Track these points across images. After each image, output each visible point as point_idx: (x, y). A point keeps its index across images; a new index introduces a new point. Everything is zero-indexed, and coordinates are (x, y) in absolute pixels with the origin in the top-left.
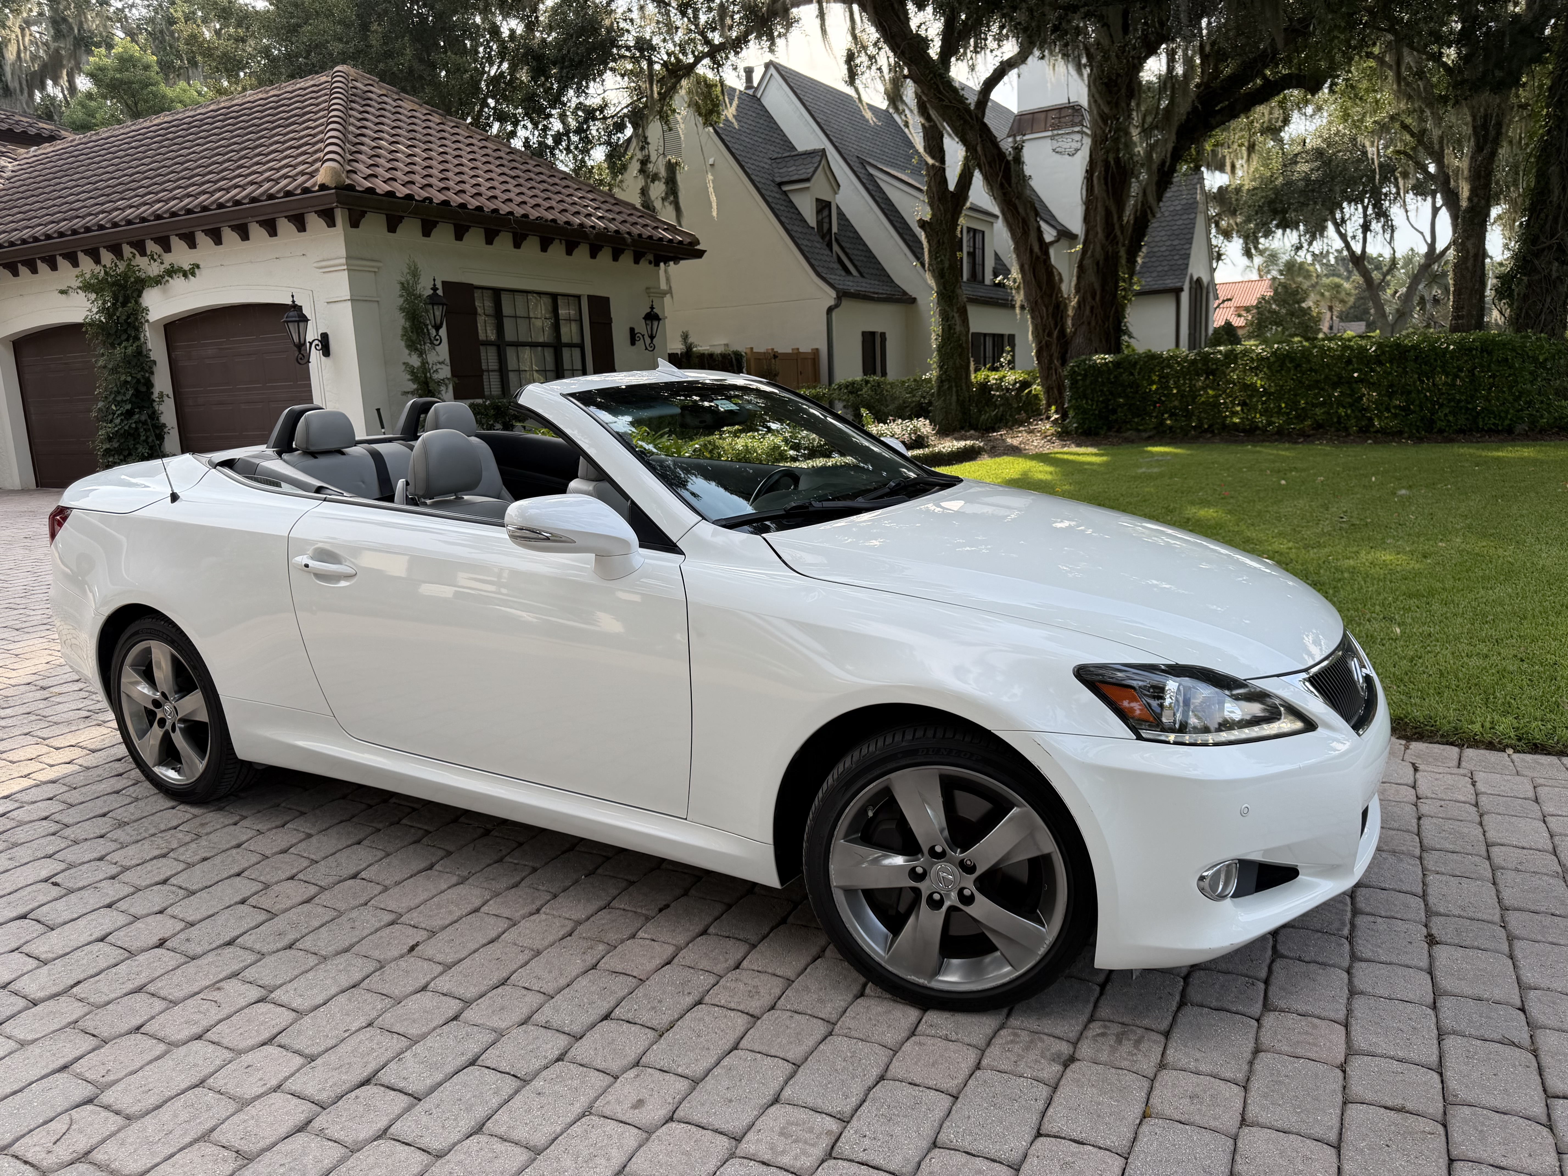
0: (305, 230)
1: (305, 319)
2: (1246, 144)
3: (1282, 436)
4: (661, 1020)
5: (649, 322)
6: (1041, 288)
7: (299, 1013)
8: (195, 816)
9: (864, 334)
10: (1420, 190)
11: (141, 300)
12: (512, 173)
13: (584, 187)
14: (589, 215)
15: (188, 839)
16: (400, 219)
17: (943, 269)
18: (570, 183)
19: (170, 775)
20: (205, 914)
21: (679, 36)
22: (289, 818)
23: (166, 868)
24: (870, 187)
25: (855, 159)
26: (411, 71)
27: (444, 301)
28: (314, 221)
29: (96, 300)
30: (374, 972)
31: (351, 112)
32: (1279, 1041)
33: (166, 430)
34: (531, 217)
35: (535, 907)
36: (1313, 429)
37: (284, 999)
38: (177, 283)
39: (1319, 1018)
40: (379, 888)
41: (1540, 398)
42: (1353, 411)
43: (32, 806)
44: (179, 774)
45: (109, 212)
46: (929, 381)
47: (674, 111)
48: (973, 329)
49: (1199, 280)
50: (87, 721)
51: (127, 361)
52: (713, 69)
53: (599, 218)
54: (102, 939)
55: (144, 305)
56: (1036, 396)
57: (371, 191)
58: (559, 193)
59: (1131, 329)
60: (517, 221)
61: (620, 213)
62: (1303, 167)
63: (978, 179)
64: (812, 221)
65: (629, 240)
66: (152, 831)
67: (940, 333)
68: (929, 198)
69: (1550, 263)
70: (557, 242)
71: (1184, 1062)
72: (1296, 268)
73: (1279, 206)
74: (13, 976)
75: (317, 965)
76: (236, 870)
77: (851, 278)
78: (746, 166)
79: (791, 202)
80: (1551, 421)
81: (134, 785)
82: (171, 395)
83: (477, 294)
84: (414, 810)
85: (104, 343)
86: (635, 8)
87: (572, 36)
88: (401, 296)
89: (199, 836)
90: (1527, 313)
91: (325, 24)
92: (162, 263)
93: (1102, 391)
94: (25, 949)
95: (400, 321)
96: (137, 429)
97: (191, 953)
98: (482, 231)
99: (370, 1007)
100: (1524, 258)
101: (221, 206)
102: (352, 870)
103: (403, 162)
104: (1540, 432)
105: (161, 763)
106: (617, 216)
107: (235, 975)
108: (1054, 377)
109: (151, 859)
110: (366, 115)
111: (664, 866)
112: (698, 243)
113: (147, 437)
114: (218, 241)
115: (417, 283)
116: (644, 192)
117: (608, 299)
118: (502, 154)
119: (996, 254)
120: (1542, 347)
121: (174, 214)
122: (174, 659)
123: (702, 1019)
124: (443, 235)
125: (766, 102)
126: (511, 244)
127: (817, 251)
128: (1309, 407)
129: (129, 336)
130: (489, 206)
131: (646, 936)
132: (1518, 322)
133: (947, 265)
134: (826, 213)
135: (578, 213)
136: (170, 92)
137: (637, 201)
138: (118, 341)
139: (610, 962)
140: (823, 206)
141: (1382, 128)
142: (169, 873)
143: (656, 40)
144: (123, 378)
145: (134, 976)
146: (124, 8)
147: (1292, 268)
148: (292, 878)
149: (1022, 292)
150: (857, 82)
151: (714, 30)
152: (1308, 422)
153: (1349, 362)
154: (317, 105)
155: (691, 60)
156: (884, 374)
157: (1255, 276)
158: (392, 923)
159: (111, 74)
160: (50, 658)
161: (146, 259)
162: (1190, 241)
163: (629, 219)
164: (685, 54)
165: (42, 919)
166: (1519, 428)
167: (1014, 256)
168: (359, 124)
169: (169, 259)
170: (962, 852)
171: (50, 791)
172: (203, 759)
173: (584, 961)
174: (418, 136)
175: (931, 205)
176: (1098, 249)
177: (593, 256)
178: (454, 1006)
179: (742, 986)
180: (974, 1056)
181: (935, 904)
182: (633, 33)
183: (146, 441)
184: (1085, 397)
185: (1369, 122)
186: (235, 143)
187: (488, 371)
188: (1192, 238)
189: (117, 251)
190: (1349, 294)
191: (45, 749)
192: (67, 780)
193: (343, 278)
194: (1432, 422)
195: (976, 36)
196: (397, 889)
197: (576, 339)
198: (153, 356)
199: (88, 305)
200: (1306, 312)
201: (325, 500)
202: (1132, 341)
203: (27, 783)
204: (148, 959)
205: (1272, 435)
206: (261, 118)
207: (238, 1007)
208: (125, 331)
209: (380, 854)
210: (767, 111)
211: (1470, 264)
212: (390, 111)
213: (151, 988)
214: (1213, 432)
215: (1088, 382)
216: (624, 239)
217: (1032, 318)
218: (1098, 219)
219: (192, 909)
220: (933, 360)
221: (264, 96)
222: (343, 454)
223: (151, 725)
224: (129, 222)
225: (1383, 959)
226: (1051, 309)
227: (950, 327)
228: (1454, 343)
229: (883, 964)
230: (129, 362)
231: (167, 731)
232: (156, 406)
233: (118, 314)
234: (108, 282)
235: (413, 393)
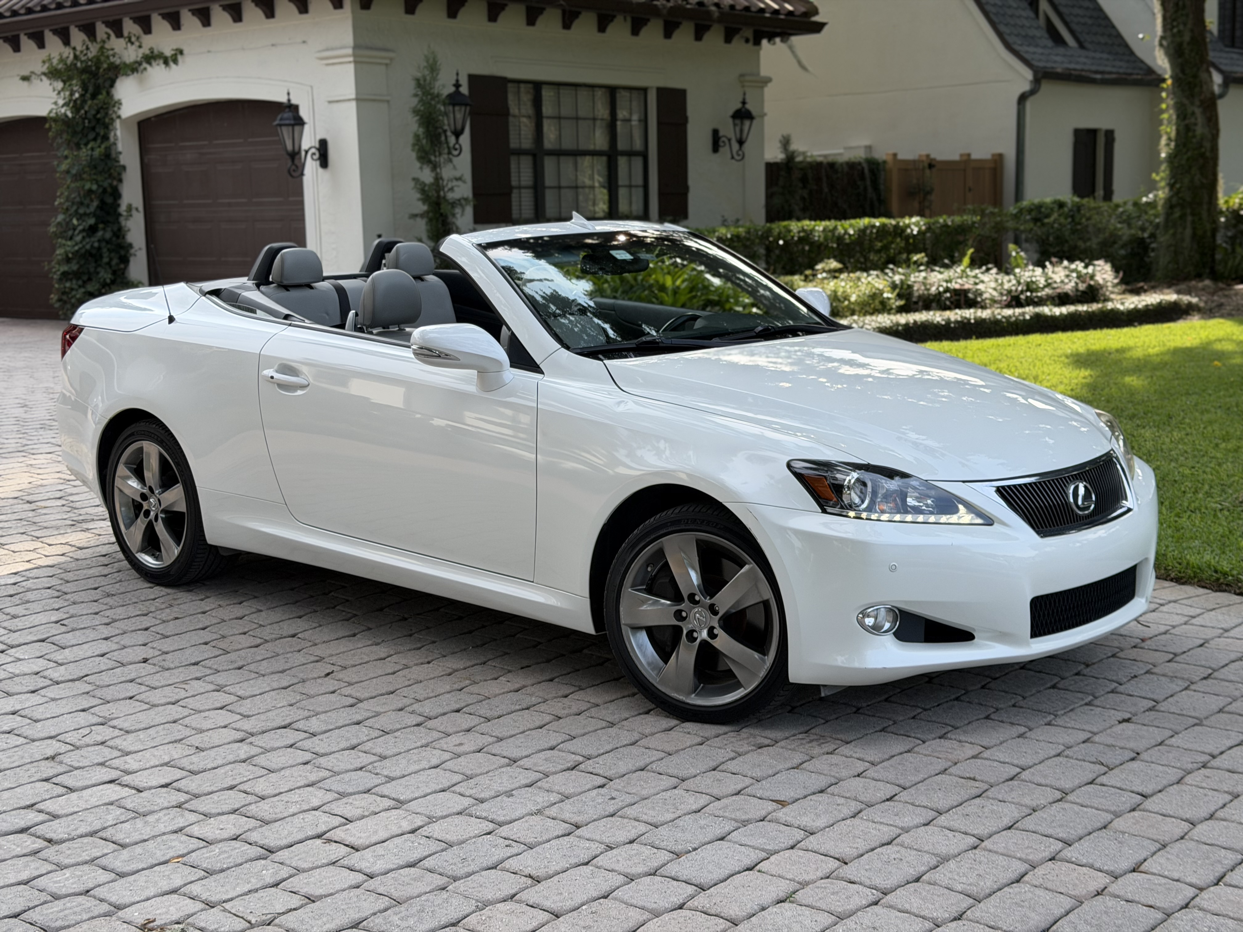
0: (307, 12)
1: (300, 122)
4: (493, 714)
5: (738, 122)
7: (242, 698)
8: (168, 594)
9: (1078, 133)
11: (113, 91)
15: (163, 606)
17: (1180, 45)
19: (148, 560)
20: (177, 648)
22: (244, 599)
27: (470, 100)
29: (63, 89)
30: (299, 682)
33: (132, 251)
35: (426, 660)
37: (232, 691)
38: (156, 71)
40: (311, 643)
44: (157, 559)
46: (1152, 205)
50: (73, 527)
51: (93, 165)
54: (101, 656)
55: (116, 97)
65: (716, 15)
66: (135, 600)
67: (1173, 135)
70: (619, 18)
75: (257, 677)
76: (201, 626)
77: (1061, 50)
82: (141, 208)
83: (512, 89)
85: (68, 143)
88: (416, 95)
89: (171, 605)
92: (140, 47)
94: (46, 657)
95: (413, 126)
96: (99, 248)
97: (166, 667)
98: (523, 8)
99: (292, 698)
102: (292, 632)
105: (143, 550)
107: (199, 678)
109: (135, 616)
112: (816, 13)
113: (111, 259)
114: (206, 22)
115: (434, 79)
117: (684, 92)
122: (161, 456)
123: (522, 716)
124: (473, 15)
126: (559, 24)
129: (98, 134)
133: (1187, 37)
138: (84, 141)
139: (471, 689)
142: (149, 625)
144: (88, 186)
145: (126, 675)
148: (243, 633)
156: (1108, 196)
158: (315, 662)
161: (122, 41)
165: (57, 643)
169: (150, 42)
170: (710, 599)
172: (179, 545)
173: (452, 687)
177: (668, 34)
178: (351, 701)
179: (560, 704)
181: (692, 639)
183: (109, 264)
187: (519, 187)
189: (89, 30)
191: (40, 545)
192: (61, 566)
193: (349, 70)
196: (324, 645)
197: (638, 145)
198: (123, 160)
199: (54, 95)
201: (290, 325)
203: (29, 566)
204: (136, 667)
207: (200, 692)
208: (93, 129)
209: (315, 625)
213: (139, 680)
216: (710, 12)
219: (166, 645)
220: (1161, 175)
222: (312, 288)
223: (137, 516)
227: (1188, 128)
229: (656, 684)
230: (95, 167)
231: (150, 521)
232: (122, 220)
233: (86, 108)
234: (77, 69)
235: (422, 216)
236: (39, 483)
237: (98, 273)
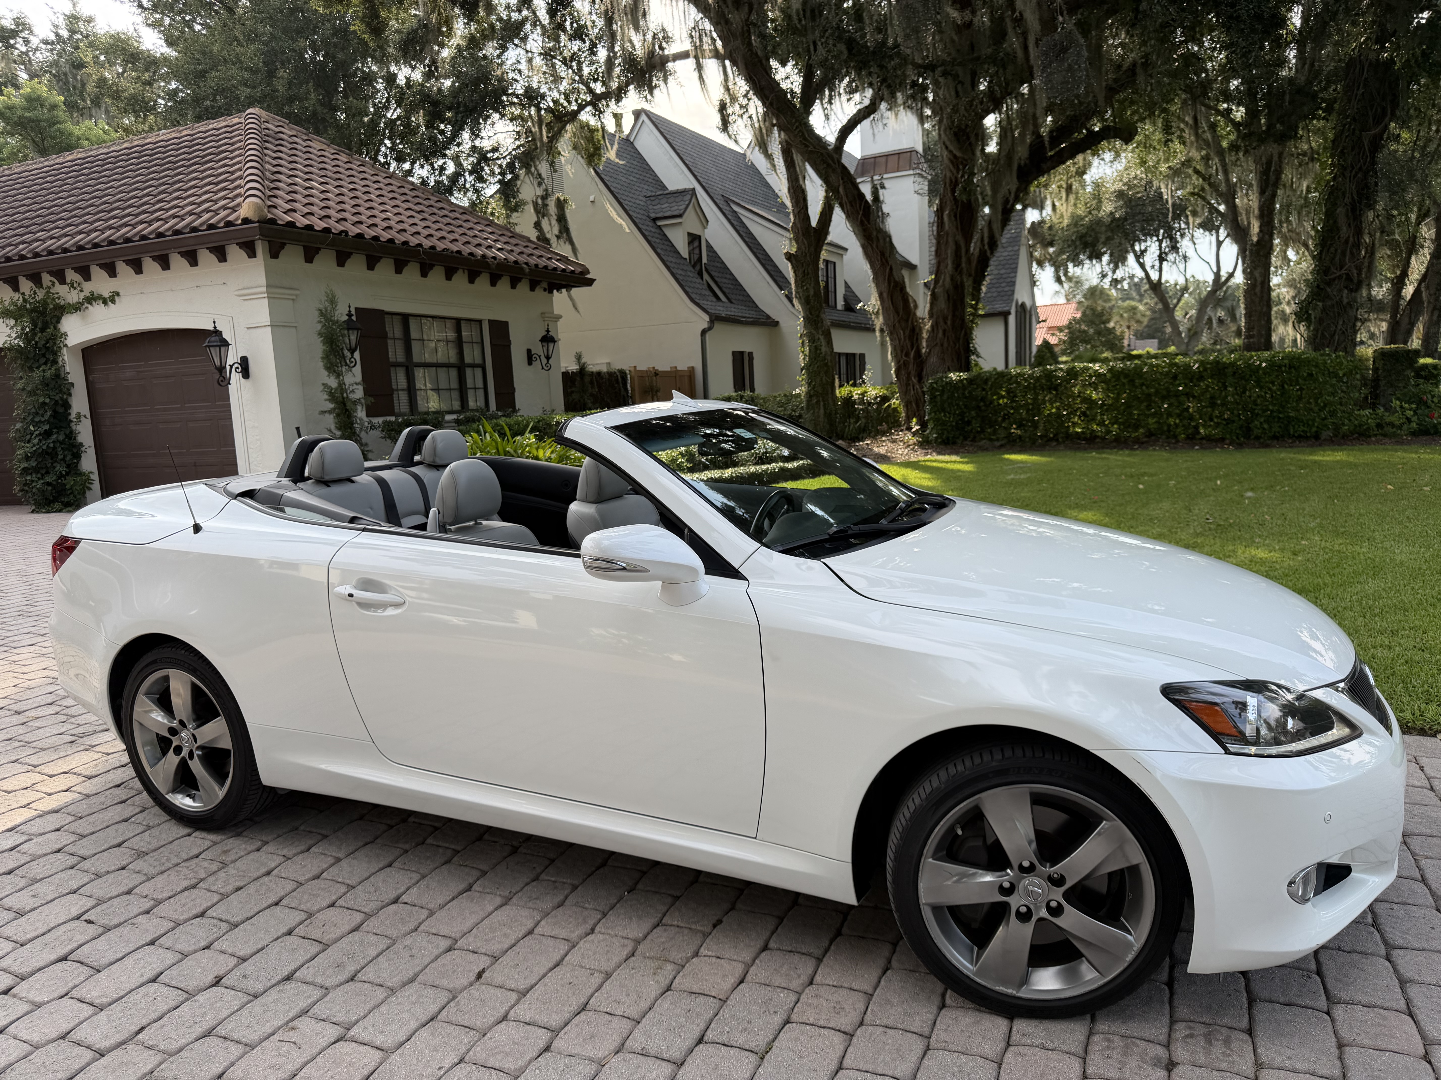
0: (225, 261)
1: (225, 344)
2: (1064, 186)
3: (1119, 443)
4: (760, 1042)
5: (545, 344)
6: (898, 313)
7: (386, 1051)
8: (215, 843)
9: (734, 353)
10: (1208, 226)
11: (60, 326)
12: (418, 208)
13: (482, 221)
14: (489, 247)
15: (214, 867)
16: (317, 250)
17: (808, 296)
18: (469, 218)
19: (184, 802)
20: (256, 948)
21: (564, 86)
22: (311, 842)
23: (200, 899)
24: (735, 223)
25: (720, 198)
26: (314, 114)
27: (359, 326)
28: (234, 252)
29: (15, 325)
30: (448, 1003)
31: (266, 151)
32: (1358, 1034)
33: (83, 449)
34: (438, 249)
35: (588, 927)
36: (1147, 436)
37: (365, 1037)
38: (97, 310)
39: (1382, 1008)
40: (425, 913)
41: (1342, 408)
42: (1181, 420)
43: (41, 838)
44: (194, 800)
45: (30, 243)
46: (799, 395)
47: (559, 153)
48: (836, 350)
49: (1023, 305)
50: (74, 745)
51: (45, 384)
52: (595, 115)
53: (499, 250)
54: (154, 980)
55: (63, 330)
56: (895, 410)
57: (291, 224)
58: (461, 226)
59: (979, 350)
60: (425, 252)
61: (516, 245)
62: (1108, 207)
63: (838, 216)
64: (684, 252)
65: (527, 270)
66: (175, 860)
67: (807, 353)
68: (795, 233)
69: (1340, 291)
70: (460, 271)
71: (1278, 1061)
72: (1098, 293)
73: (1089, 239)
74: (71, 1025)
75: (386, 998)
76: (274, 899)
77: (720, 304)
78: (624, 203)
79: (665, 235)
80: (1352, 428)
81: (141, 812)
82: (88, 416)
83: (387, 319)
84: (436, 829)
85: (22, 367)
86: (523, 61)
87: (467, 85)
88: (320, 322)
89: (224, 865)
90: (1322, 334)
91: (233, 70)
92: (81, 291)
93: (958, 405)
94: (75, 993)
95: (319, 345)
96: (54, 448)
97: (252, 991)
98: (392, 261)
99: (457, 1041)
100: (1318, 286)
101: (144, 238)
102: (393, 895)
103: (318, 198)
104: (1343, 437)
105: (174, 790)
106: (514, 248)
107: (305, 1012)
108: (912, 392)
109: (182, 891)
110: (280, 154)
111: (702, 878)
112: (588, 272)
113: (65, 457)
114: (139, 270)
115: (334, 310)
116: (537, 225)
117: (507, 323)
118: (406, 191)
119: (846, 283)
120: (1341, 363)
121: (96, 245)
122: (195, 688)
123: (796, 1039)
124: (356, 265)
125: (638, 145)
126: (418, 273)
127: (690, 279)
128: (1142, 417)
129: (48, 360)
130: (400, 238)
131: (710, 953)
132: (1315, 341)
133: (812, 292)
134: (696, 244)
135: (480, 245)
136: (77, 131)
137: (533, 235)
138: (36, 365)
139: (682, 982)
140: (694, 239)
141: (1175, 173)
142: (205, 905)
143: (544, 89)
144: (41, 400)
145: (199, 1019)
146: (28, 51)
147: (1094, 292)
148: (332, 905)
149: (881, 318)
150: (730, 129)
151: (595, 80)
152: (1141, 431)
153: (1175, 377)
154: (232, 144)
155: (574, 107)
156: (752, 390)
157: (1062, 300)
158: (449, 949)
159: (19, 112)
160: (17, 681)
161: (66, 287)
162: (1015, 270)
163: (525, 250)
164: (569, 103)
165: (85, 961)
166: (1325, 434)
167: (873, 285)
168: (274, 162)
169: (88, 287)
170: (1052, 866)
171: (56, 821)
172: (222, 784)
173: (657, 982)
174: (329, 174)
175: (796, 239)
176: (948, 279)
177: (493, 284)
178: (542, 1037)
179: (824, 1003)
180: (1077, 1065)
181: (1024, 917)
182: (521, 82)
183: (64, 460)
184: (943, 410)
185: (1163, 168)
186: (153, 179)
187: (398, 390)
188: (1016, 267)
189: (36, 279)
190: (1144, 315)
191: (38, 777)
192: (70, 809)
193: (263, 305)
194: (1249, 429)
195: (831, 90)
196: (443, 913)
197: (478, 360)
198: (71, 378)
199: (8, 331)
200: (1111, 331)
201: (364, 530)
202: (979, 360)
203: (28, 814)
204: (209, 999)
205: (1111, 442)
206: (176, 156)
207: (320, 1047)
208: (44, 355)
209: (416, 876)
210: (639, 154)
211: (1258, 289)
212: (301, 151)
213: (221, 1030)
214: (1057, 440)
215: (945, 397)
216: (522, 268)
217: (891, 340)
218: (949, 252)
219: (239, 943)
220: (801, 378)
221: (178, 135)
222: (354, 482)
223: (164, 753)
224: (51, 253)
225: (1415, 945)
226: (907, 333)
227: (816, 348)
228: (1266, 361)
229: (972, 976)
230: (47, 385)
231: (183, 759)
232: (73, 426)
233: (37, 339)
234: (27, 310)
235: (330, 412)
236: (25, 685)
237: (54, 467)
